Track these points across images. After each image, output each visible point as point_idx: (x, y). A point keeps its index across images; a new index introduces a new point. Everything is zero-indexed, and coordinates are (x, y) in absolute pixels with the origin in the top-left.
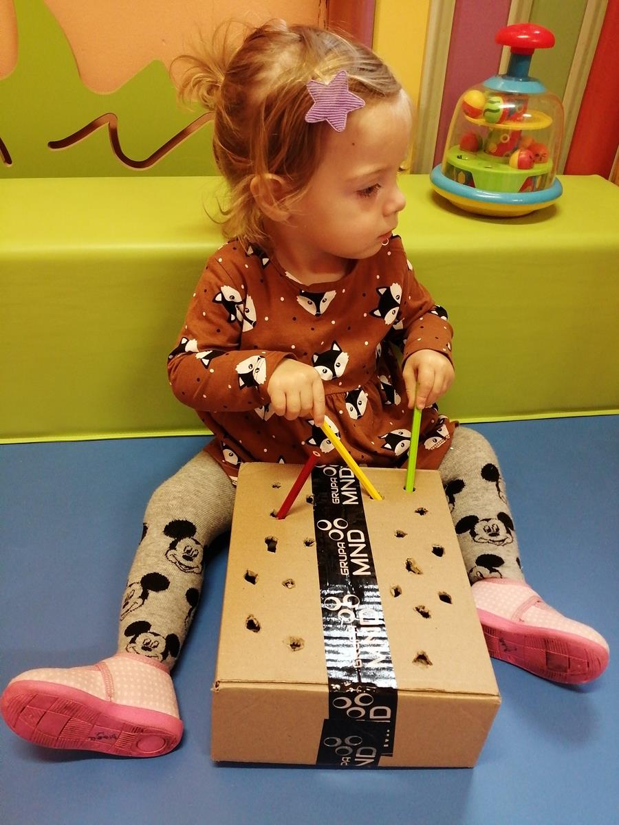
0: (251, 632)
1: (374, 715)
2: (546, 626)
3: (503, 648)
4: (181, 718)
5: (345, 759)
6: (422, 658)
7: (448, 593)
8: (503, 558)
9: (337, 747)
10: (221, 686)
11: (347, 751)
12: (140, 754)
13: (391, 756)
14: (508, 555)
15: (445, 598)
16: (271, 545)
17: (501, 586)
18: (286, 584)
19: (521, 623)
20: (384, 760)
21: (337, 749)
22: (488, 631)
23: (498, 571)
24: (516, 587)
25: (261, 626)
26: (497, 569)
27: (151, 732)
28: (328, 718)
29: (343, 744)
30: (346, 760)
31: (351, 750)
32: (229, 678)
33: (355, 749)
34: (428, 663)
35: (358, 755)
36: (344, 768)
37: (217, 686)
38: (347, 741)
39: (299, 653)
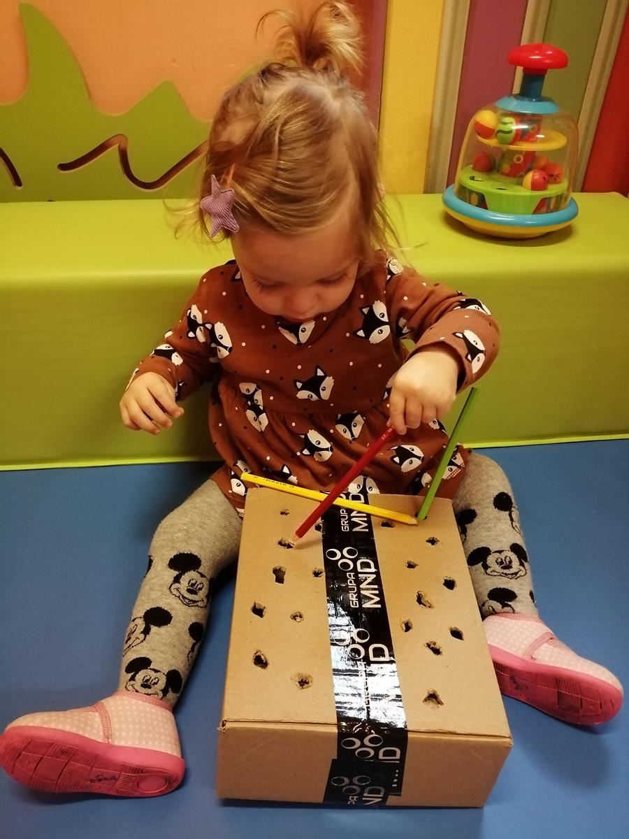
0: (258, 669)
1: (383, 756)
2: (558, 665)
3: (515, 686)
4: (182, 757)
5: (353, 798)
6: (433, 697)
7: (460, 629)
8: (516, 592)
9: (345, 786)
10: (228, 725)
11: (354, 790)
12: (142, 794)
13: (400, 795)
14: (522, 589)
15: (457, 634)
16: (279, 576)
17: (514, 621)
18: (294, 617)
19: (533, 661)
20: (392, 800)
21: (344, 788)
22: (499, 668)
23: (510, 606)
24: (529, 623)
25: (269, 662)
26: (509, 603)
27: (150, 772)
28: (336, 758)
29: (351, 783)
30: (353, 800)
31: (358, 790)
32: (236, 718)
33: (363, 788)
34: (439, 703)
35: (365, 795)
36: (351, 807)
37: (223, 725)
38: (355, 780)
39: (308, 691)
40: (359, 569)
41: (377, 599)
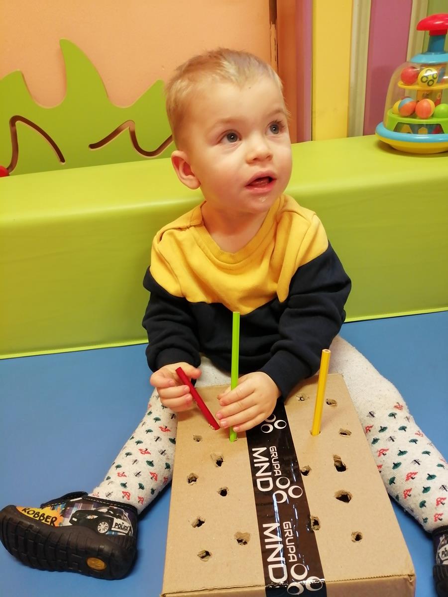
40: (270, 479)
41: (255, 455)
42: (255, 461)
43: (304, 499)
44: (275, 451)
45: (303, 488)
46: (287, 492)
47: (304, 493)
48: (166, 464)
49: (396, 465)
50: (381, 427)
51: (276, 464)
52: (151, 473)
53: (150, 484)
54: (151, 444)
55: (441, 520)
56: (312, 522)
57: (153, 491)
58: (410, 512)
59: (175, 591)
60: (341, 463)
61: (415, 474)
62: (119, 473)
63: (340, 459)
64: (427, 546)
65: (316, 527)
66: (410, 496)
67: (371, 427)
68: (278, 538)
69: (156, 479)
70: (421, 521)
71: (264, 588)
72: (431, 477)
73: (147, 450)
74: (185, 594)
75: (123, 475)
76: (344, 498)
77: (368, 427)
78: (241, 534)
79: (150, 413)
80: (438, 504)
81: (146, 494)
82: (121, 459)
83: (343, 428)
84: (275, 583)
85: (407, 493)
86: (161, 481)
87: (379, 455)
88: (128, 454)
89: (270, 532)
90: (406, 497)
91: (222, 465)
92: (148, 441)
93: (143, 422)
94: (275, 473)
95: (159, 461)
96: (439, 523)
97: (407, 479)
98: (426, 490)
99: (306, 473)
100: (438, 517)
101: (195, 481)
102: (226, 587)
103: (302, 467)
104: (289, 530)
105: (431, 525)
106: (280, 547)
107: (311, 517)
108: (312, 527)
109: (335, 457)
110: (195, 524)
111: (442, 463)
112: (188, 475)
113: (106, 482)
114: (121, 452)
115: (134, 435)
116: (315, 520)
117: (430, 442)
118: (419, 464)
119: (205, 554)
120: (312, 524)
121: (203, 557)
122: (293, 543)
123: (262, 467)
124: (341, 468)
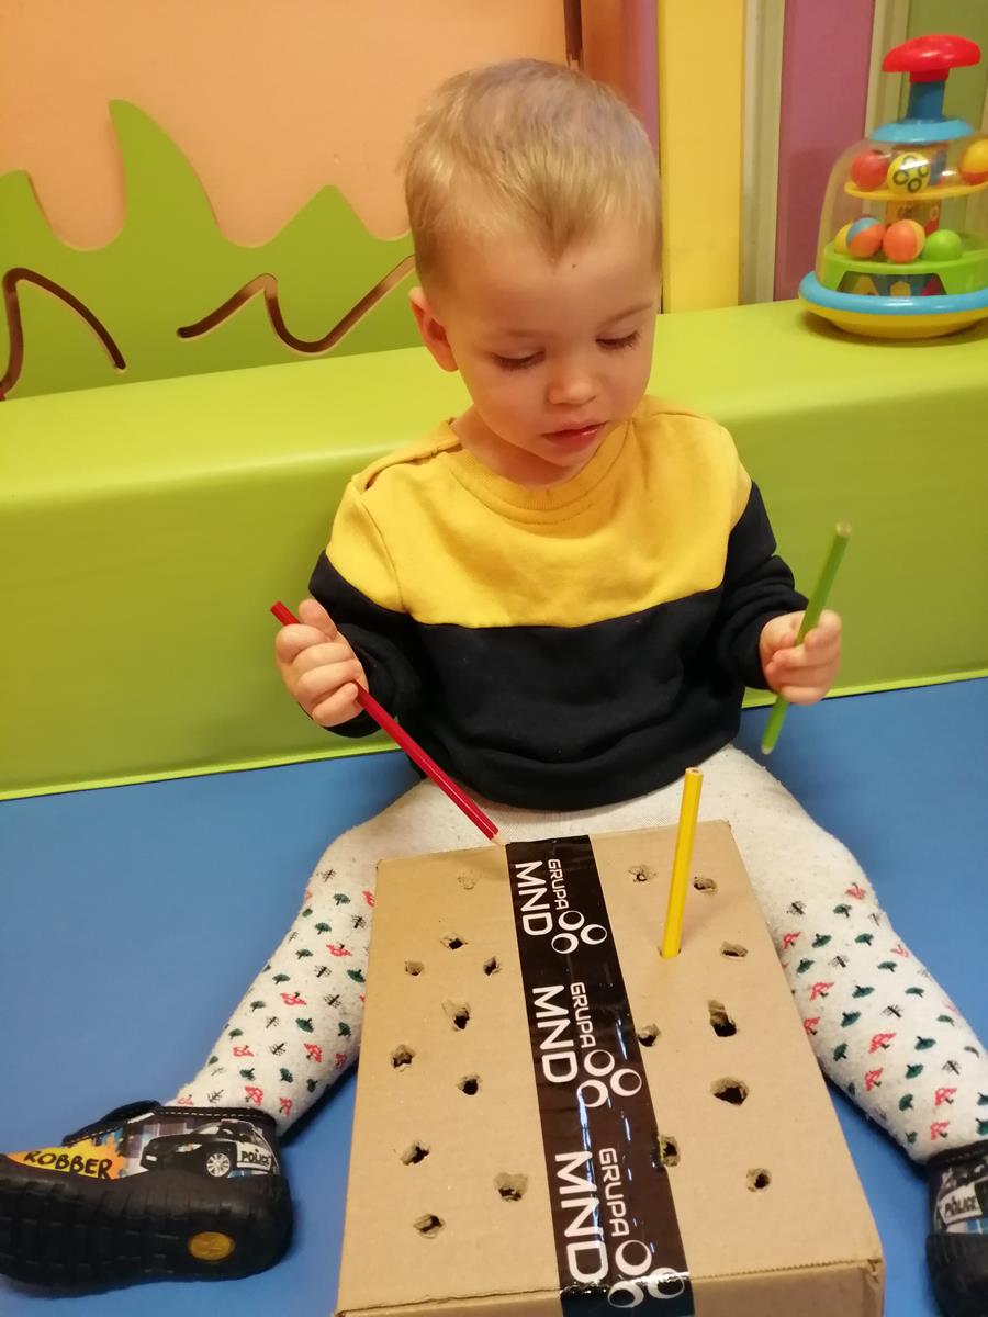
42: (539, 1015)
43: (644, 1098)
44: (581, 993)
45: (643, 1074)
46: (607, 1082)
47: (645, 1086)
48: (341, 1025)
49: (849, 1019)
50: (817, 936)
51: (584, 1022)
52: (308, 1047)
53: (304, 1070)
54: (307, 982)
55: (945, 1135)
56: (663, 1147)
57: (312, 1085)
58: (878, 1120)
59: (365, 1305)
60: (725, 1017)
61: (890, 1036)
62: (236, 1049)
63: (723, 1008)
64: (914, 1193)
65: (671, 1159)
66: (878, 1084)
67: (796, 935)
68: (589, 1185)
69: (318, 1059)
70: (903, 1139)
71: (557, 1295)
72: (924, 1044)
73: (298, 995)
74: (387, 1312)
75: (245, 1052)
76: (733, 1094)
77: (789, 935)
78: (509, 1176)
79: (309, 912)
80: (938, 1102)
81: (296, 1093)
82: (242, 1018)
83: (729, 941)
84: (582, 1284)
85: (873, 1079)
86: (330, 1062)
87: (813, 997)
88: (256, 1005)
89: (573, 1173)
90: (869, 1088)
91: (467, 1027)
92: (301, 976)
93: (291, 933)
94: (581, 1041)
95: (324, 1019)
96: (941, 1144)
97: (873, 1049)
98: (913, 1071)
99: (649, 1041)
100: (938, 1130)
101: (408, 1062)
102: (474, 1293)
103: (641, 1029)
104: (612, 1167)
105: (924, 1147)
106: (592, 1204)
107: (659, 1138)
108: (662, 1159)
109: (712, 1005)
110: (407, 1158)
111: (949, 1013)
112: (393, 1049)
113: (209, 1069)
114: (244, 1001)
115: (273, 962)
116: (668, 1144)
117: (924, 968)
118: (898, 1015)
119: (429, 1222)
120: (662, 1153)
121: (425, 1230)
122: (621, 1196)
123: (554, 1028)
124: (725, 1028)
